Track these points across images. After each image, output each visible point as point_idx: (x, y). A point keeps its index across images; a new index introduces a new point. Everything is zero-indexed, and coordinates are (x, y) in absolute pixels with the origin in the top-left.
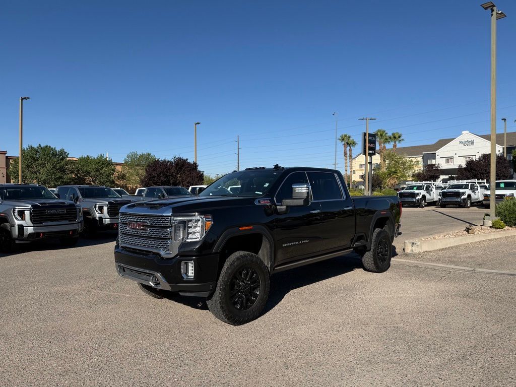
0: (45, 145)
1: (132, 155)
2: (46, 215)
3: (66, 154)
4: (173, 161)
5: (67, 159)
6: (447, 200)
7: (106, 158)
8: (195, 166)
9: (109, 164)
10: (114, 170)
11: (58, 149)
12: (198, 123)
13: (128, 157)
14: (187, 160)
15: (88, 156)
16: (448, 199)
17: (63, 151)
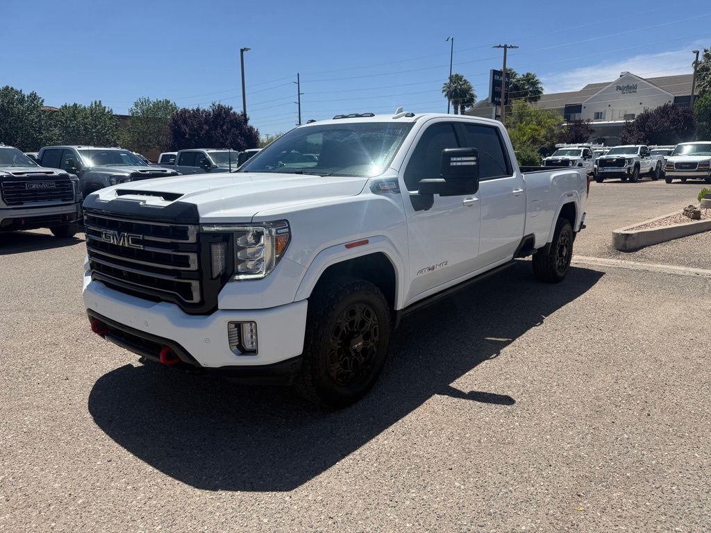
0: (4, 86)
1: (142, 103)
2: (26, 191)
3: (40, 101)
5: (42, 109)
6: (605, 171)
11: (26, 93)
13: (136, 106)
15: (75, 104)
16: (609, 170)
17: (35, 96)
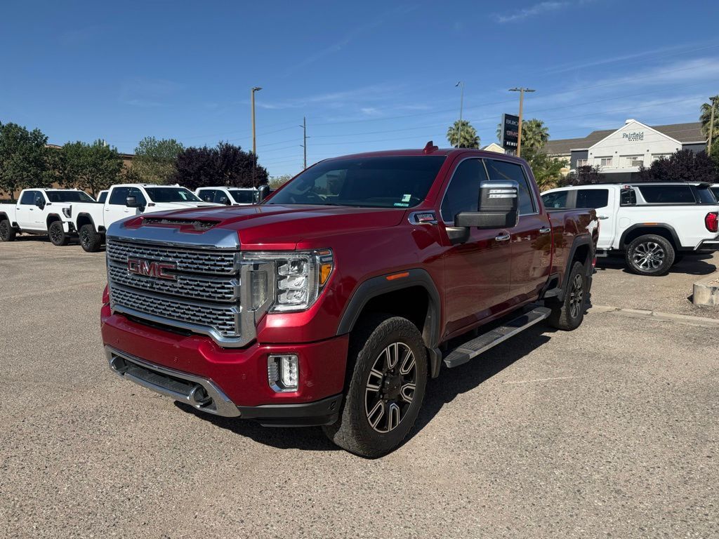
0: (8, 122)
1: (148, 143)
3: (44, 138)
4: (218, 149)
5: (46, 146)
7: (108, 146)
8: (252, 159)
9: (113, 155)
10: (120, 165)
11: (30, 130)
12: (258, 89)
13: (142, 146)
14: (240, 148)
15: (78, 143)
17: (39, 133)
